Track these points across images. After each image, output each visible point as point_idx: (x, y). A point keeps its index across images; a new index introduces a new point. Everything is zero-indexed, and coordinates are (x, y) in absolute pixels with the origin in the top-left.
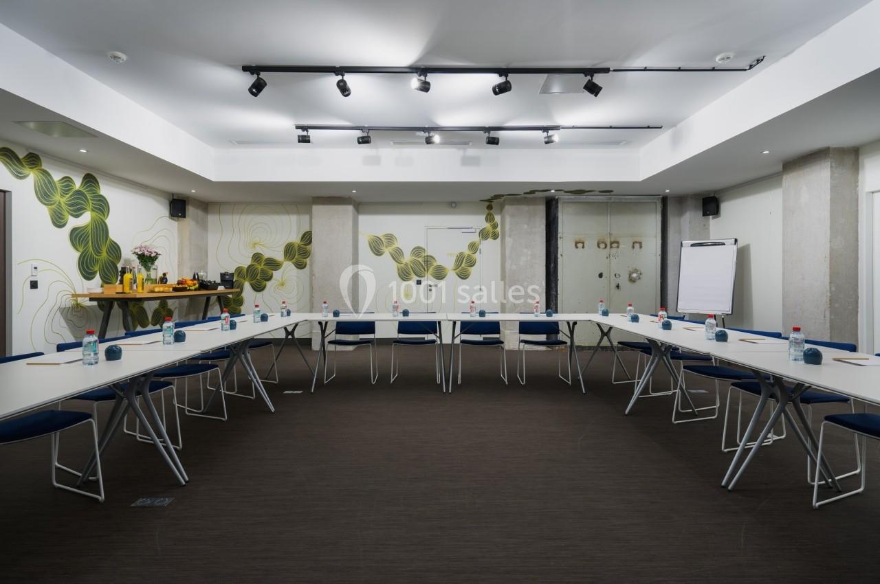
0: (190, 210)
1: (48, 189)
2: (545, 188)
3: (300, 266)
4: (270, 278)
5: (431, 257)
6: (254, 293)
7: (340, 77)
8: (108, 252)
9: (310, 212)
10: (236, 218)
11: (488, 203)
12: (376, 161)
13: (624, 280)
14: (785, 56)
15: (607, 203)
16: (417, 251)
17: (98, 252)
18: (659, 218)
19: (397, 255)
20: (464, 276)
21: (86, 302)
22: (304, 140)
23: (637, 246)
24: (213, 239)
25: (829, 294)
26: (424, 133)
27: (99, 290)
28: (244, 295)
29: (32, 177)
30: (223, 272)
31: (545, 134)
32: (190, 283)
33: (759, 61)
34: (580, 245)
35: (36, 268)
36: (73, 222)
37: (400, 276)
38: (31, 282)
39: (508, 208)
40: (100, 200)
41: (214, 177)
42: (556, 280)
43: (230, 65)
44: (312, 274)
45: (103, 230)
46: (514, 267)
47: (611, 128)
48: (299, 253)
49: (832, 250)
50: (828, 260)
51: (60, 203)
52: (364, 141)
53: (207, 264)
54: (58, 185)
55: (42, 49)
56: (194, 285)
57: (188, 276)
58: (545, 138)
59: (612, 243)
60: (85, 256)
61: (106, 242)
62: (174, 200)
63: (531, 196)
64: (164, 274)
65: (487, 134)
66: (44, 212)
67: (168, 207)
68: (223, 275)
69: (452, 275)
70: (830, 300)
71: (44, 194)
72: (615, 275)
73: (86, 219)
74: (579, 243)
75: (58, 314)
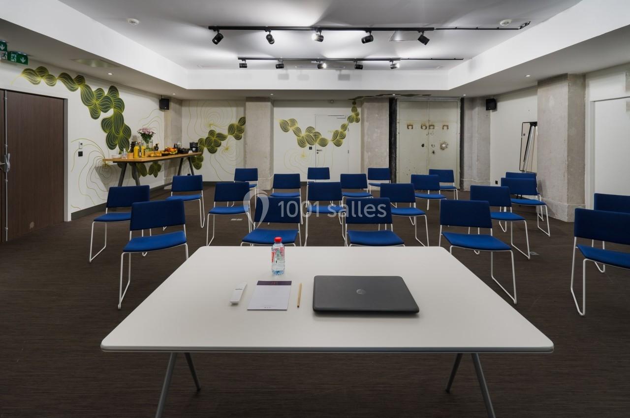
0: (172, 105)
1: (89, 97)
2: (390, 93)
3: (238, 138)
4: (219, 145)
5: (318, 132)
6: (209, 154)
7: (268, 33)
8: (124, 132)
9: (244, 106)
10: (199, 109)
11: (353, 101)
12: (286, 77)
13: (437, 149)
14: (543, 22)
15: (427, 102)
16: (310, 129)
17: (118, 132)
18: (459, 111)
19: (297, 132)
20: (338, 144)
21: (111, 163)
22: (243, 66)
23: (445, 128)
24: (185, 122)
25: (567, 163)
26: (316, 62)
27: (118, 156)
28: (204, 155)
29: (79, 90)
30: (192, 142)
31: (391, 63)
32: (172, 150)
33: (526, 24)
34: (410, 127)
35: (81, 144)
36: (103, 115)
37: (299, 144)
38: (79, 152)
39: (365, 104)
40: (118, 102)
41: (187, 87)
42: (396, 148)
43: (202, 26)
44: (245, 144)
45: (120, 119)
46: (369, 140)
47: (432, 59)
48: (237, 130)
49: (569, 136)
50: (566, 142)
51: (95, 104)
52: (280, 66)
53: (181, 136)
54: (95, 94)
55: (89, 18)
56: (175, 151)
57: (171, 146)
58: (391, 65)
59: (430, 126)
60: (109, 136)
61: (122, 126)
62: (162, 99)
63: (380, 97)
64: (157, 145)
65: (355, 63)
66: (86, 110)
67: (159, 104)
68: (191, 144)
69: (331, 144)
70: (568, 166)
71: (86, 99)
72: (432, 145)
73: (111, 113)
74: (410, 125)
75: (95, 171)
